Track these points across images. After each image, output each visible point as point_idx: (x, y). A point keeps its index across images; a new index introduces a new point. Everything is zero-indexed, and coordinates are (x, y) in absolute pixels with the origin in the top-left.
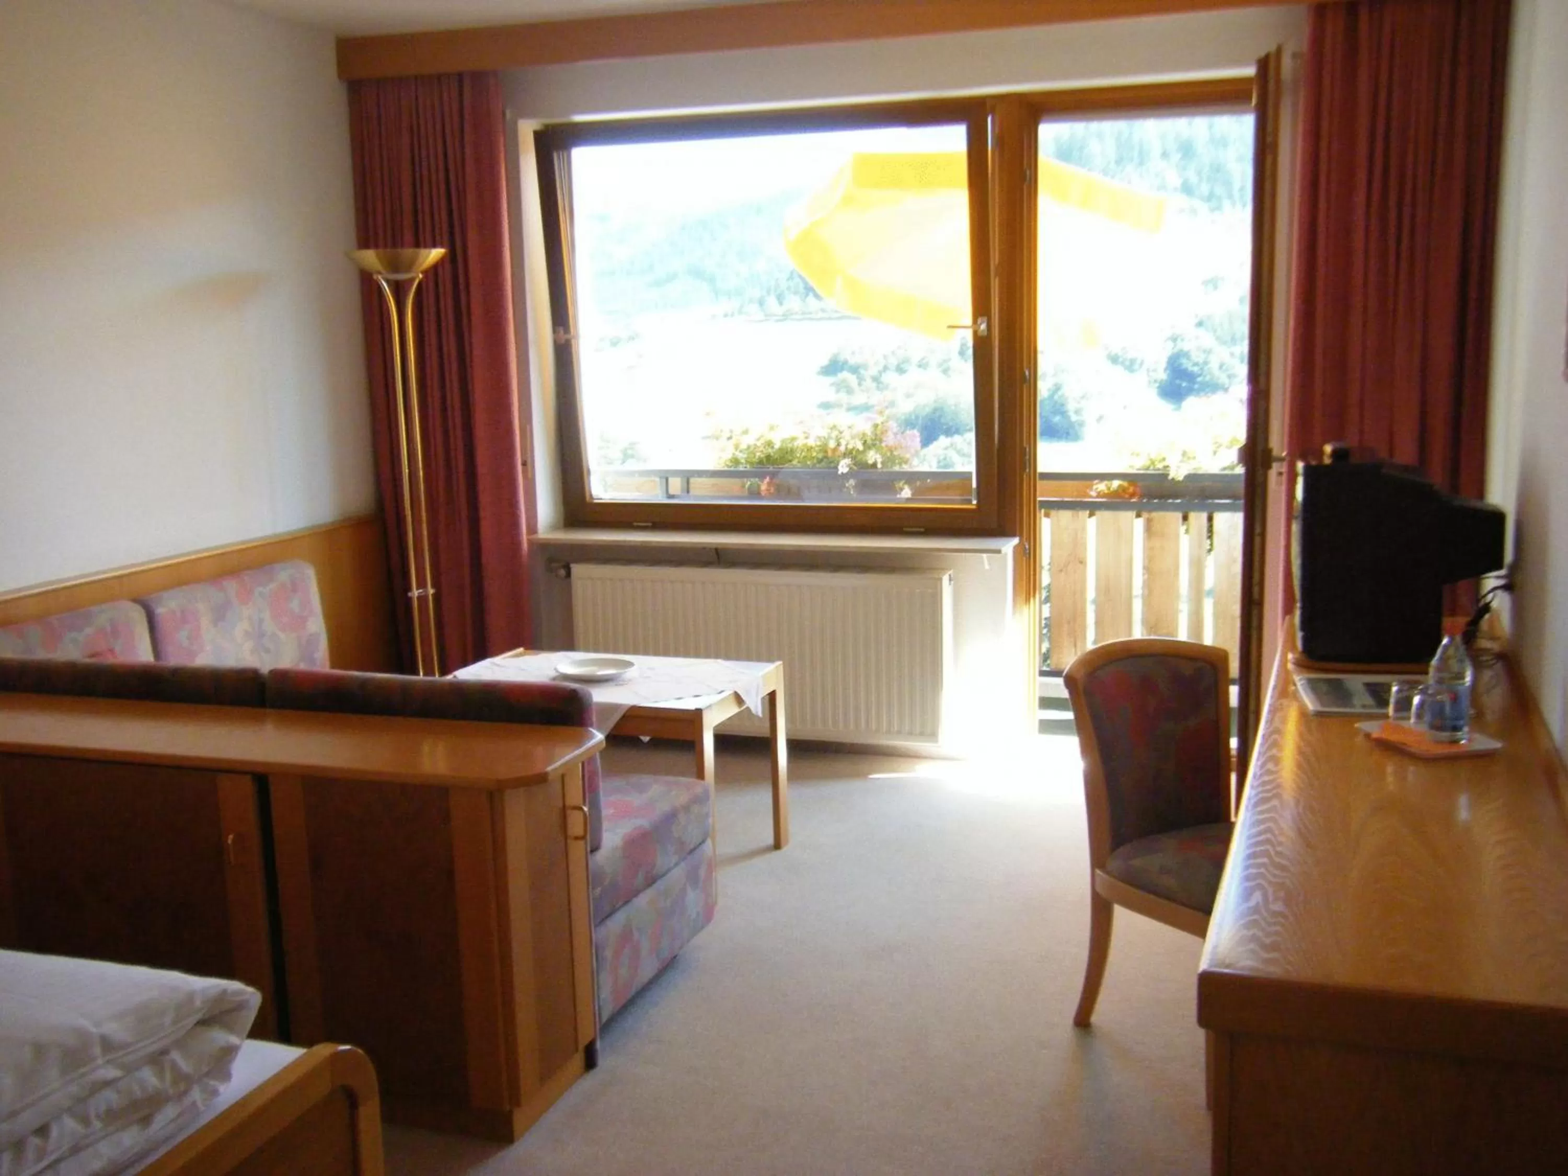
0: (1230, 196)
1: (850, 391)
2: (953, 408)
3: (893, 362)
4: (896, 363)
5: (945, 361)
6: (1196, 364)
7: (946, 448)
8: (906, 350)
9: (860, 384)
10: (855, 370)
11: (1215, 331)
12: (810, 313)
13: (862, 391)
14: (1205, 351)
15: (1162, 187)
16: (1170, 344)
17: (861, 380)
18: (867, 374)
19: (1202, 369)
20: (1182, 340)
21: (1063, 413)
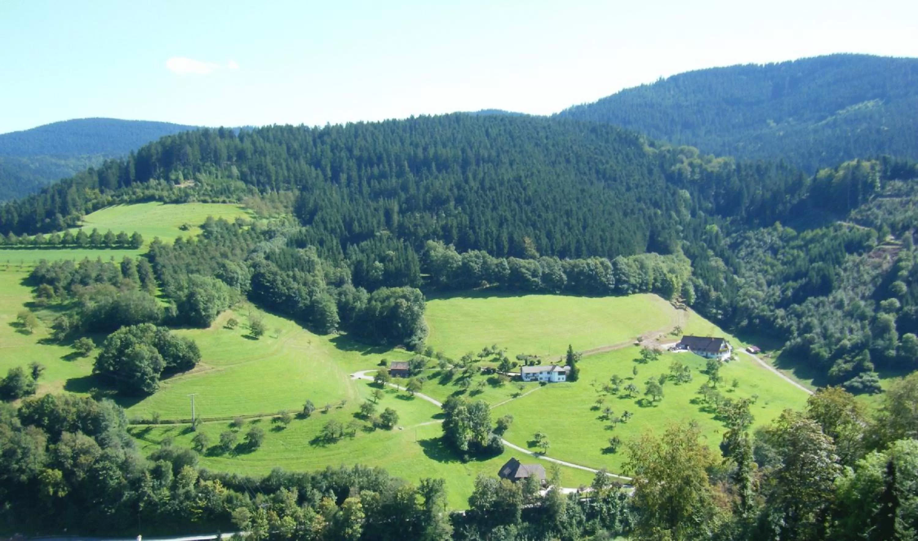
0: (270, 183)
1: (49, 296)
2: (125, 307)
3: (78, 277)
4: (80, 278)
5: (114, 277)
6: (268, 281)
7: (126, 333)
8: (86, 270)
9: (55, 292)
10: (51, 282)
11: (277, 263)
12: (12, 244)
13: (57, 296)
14: (273, 274)
15: (230, 176)
16: (252, 269)
17: (56, 290)
18: (62, 284)
19: (272, 284)
20: (260, 266)
21: (197, 311)
